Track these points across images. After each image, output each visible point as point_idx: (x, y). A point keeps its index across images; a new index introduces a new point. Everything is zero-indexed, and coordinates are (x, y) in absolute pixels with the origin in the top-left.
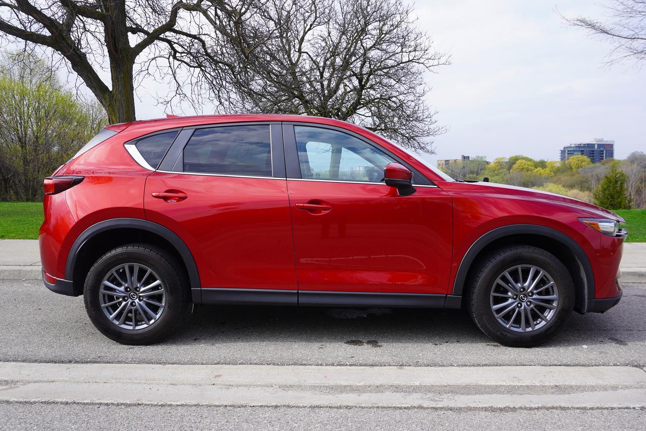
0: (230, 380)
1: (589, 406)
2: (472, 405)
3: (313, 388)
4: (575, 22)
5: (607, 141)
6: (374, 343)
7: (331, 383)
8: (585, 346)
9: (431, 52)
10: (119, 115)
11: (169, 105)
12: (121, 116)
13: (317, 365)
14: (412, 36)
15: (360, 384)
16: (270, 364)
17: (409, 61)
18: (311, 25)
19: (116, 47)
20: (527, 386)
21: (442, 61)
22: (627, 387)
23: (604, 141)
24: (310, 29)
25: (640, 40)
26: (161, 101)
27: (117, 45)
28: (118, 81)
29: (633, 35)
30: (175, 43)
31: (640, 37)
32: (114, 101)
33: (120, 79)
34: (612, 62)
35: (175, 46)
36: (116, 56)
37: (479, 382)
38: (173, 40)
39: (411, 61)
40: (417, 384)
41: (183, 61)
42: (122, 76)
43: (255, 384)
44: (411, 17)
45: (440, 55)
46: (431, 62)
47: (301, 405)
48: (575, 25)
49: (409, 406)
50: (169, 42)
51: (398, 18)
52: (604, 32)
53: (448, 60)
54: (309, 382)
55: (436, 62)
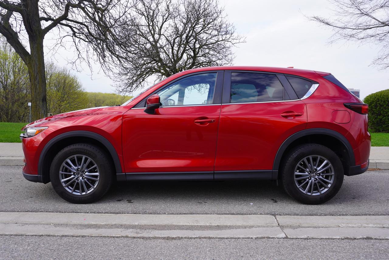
0: (27, 220)
1: (226, 237)
2: (157, 236)
3: (74, 226)
4: (312, 19)
5: (355, 90)
6: (129, 201)
7: (86, 223)
8: (252, 204)
9: (235, 35)
10: (35, 69)
11: (74, 64)
12: (36, 70)
13: (85, 213)
14: (224, 26)
15: (103, 224)
16: (58, 212)
17: (222, 40)
18: (166, 19)
19: (31, 29)
20: (201, 226)
21: (242, 40)
22: (259, 227)
23: (354, 90)
24: (165, 21)
25: (347, 29)
26: (70, 62)
27: (32, 28)
28: (34, 49)
29: (344, 26)
30: (74, 27)
31: (348, 27)
32: (31, 60)
33: (35, 48)
34: (332, 42)
35: (74, 29)
36: (32, 34)
37: (173, 223)
38: (72, 26)
39: (224, 40)
40: (136, 224)
41: (81, 38)
42: (36, 46)
43: (41, 223)
44: (223, 14)
45: (241, 37)
46: (235, 41)
47: (57, 235)
48: (312, 20)
49: (120, 236)
50: (70, 27)
51: (215, 15)
52: (327, 24)
53: (245, 40)
54: (73, 222)
55: (238, 41)
